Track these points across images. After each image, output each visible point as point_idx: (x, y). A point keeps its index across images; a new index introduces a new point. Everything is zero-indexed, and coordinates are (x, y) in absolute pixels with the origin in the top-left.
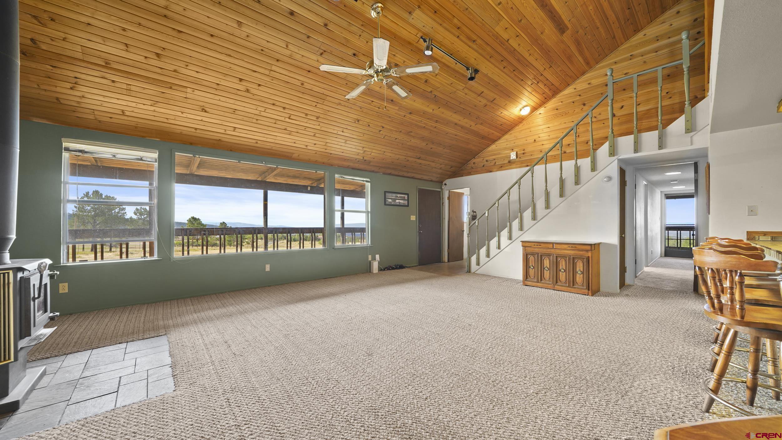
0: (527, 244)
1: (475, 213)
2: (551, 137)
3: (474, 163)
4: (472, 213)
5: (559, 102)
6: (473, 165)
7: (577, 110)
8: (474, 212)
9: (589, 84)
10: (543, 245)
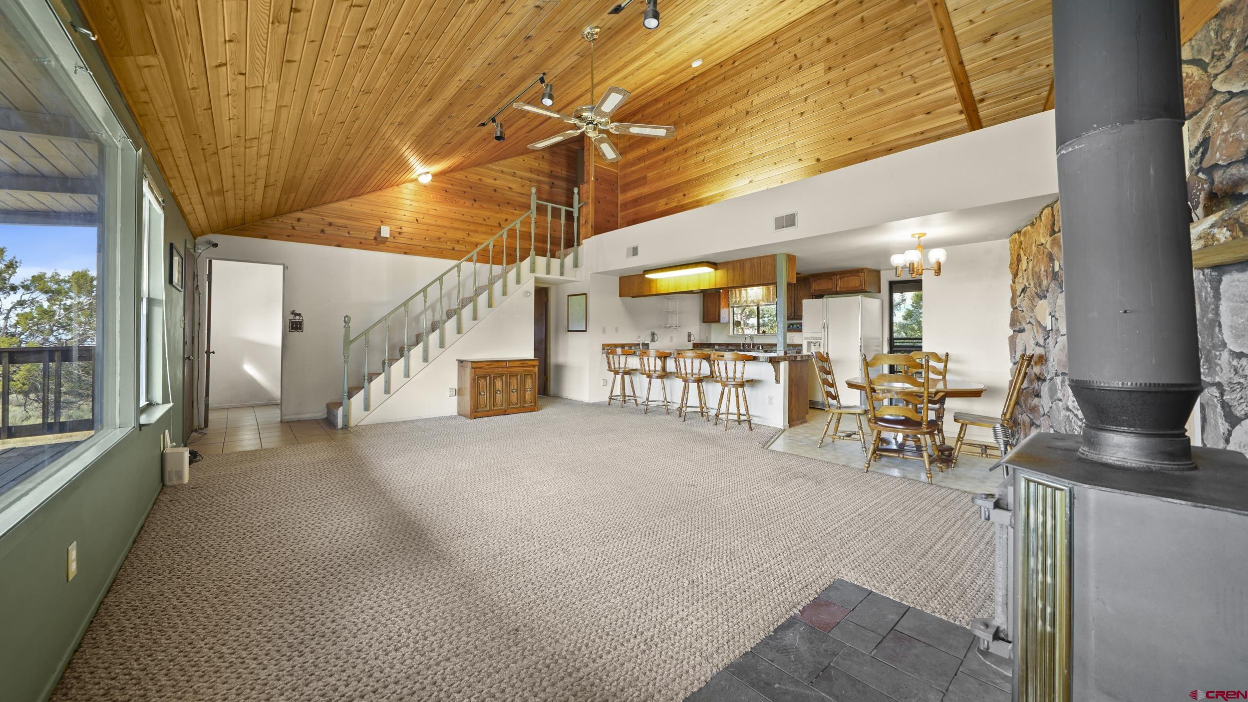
0: (479, 365)
1: (298, 318)
2: (439, 223)
3: (299, 220)
4: (292, 317)
5: (449, 184)
6: (295, 223)
7: (468, 204)
8: (294, 313)
9: (480, 179)
10: (496, 364)
